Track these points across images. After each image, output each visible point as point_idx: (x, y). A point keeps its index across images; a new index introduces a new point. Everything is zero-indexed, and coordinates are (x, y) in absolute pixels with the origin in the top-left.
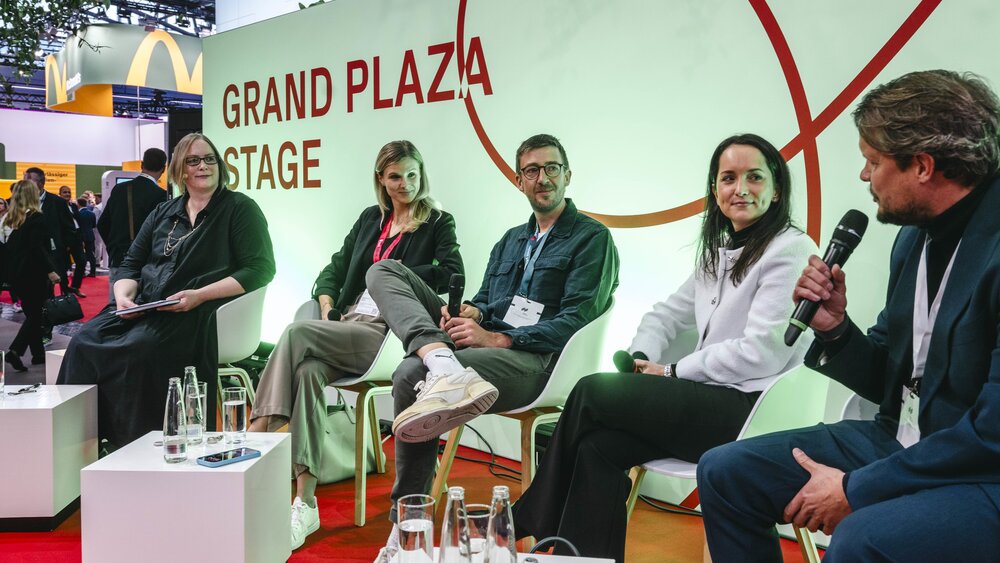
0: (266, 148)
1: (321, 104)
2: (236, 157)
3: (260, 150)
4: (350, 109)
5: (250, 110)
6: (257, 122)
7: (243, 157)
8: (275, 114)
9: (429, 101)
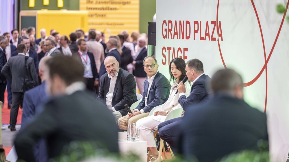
0: (174, 48)
1: (188, 35)
2: (166, 51)
3: (172, 49)
4: (195, 39)
5: (170, 32)
6: (172, 38)
7: (167, 51)
8: (176, 35)
9: (211, 40)
